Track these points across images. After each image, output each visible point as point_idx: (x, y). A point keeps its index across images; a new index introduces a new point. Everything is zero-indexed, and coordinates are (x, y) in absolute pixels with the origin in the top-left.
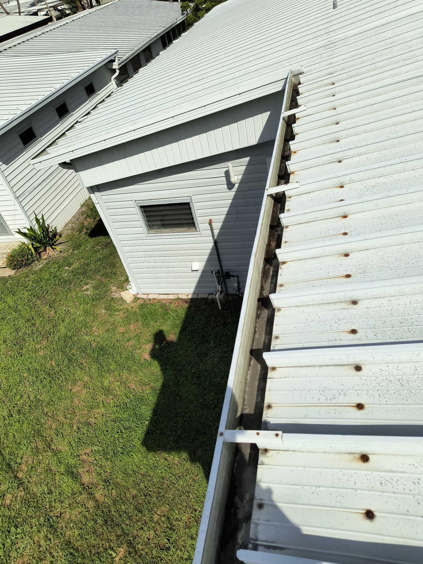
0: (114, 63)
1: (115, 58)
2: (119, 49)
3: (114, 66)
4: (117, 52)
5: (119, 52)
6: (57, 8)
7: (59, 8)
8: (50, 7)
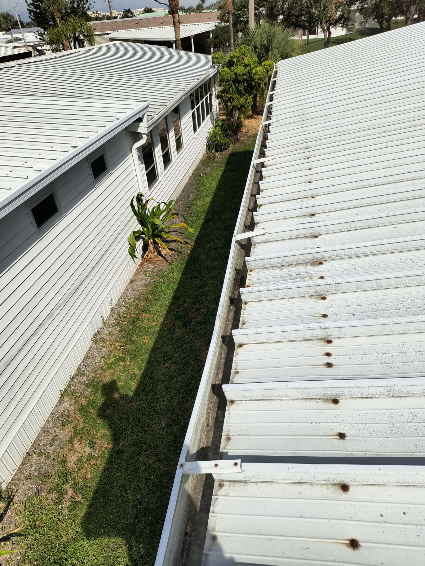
0: (141, 124)
1: (143, 115)
2: (151, 103)
3: (140, 128)
4: (148, 106)
5: (150, 106)
6: (36, 48)
7: (39, 48)
8: (29, 46)
